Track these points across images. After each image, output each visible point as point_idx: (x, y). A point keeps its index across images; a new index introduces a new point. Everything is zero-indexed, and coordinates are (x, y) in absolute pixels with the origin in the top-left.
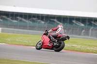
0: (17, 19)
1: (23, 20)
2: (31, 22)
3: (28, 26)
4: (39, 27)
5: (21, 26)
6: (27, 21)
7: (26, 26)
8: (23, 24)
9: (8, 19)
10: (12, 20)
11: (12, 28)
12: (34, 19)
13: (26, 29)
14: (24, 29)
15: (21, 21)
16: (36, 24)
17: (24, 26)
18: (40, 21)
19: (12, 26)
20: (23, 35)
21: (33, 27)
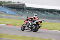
0: (44, 13)
1: (48, 13)
2: (53, 15)
3: (51, 17)
4: (58, 18)
5: (47, 17)
6: (51, 14)
7: (50, 18)
8: (48, 16)
9: (39, 13)
10: (41, 14)
11: (41, 18)
12: (55, 13)
13: (50, 19)
14: (49, 19)
15: (47, 14)
16: (57, 16)
17: (49, 17)
18: (59, 14)
19: (42, 17)
20: (48, 23)
21: (54, 18)
